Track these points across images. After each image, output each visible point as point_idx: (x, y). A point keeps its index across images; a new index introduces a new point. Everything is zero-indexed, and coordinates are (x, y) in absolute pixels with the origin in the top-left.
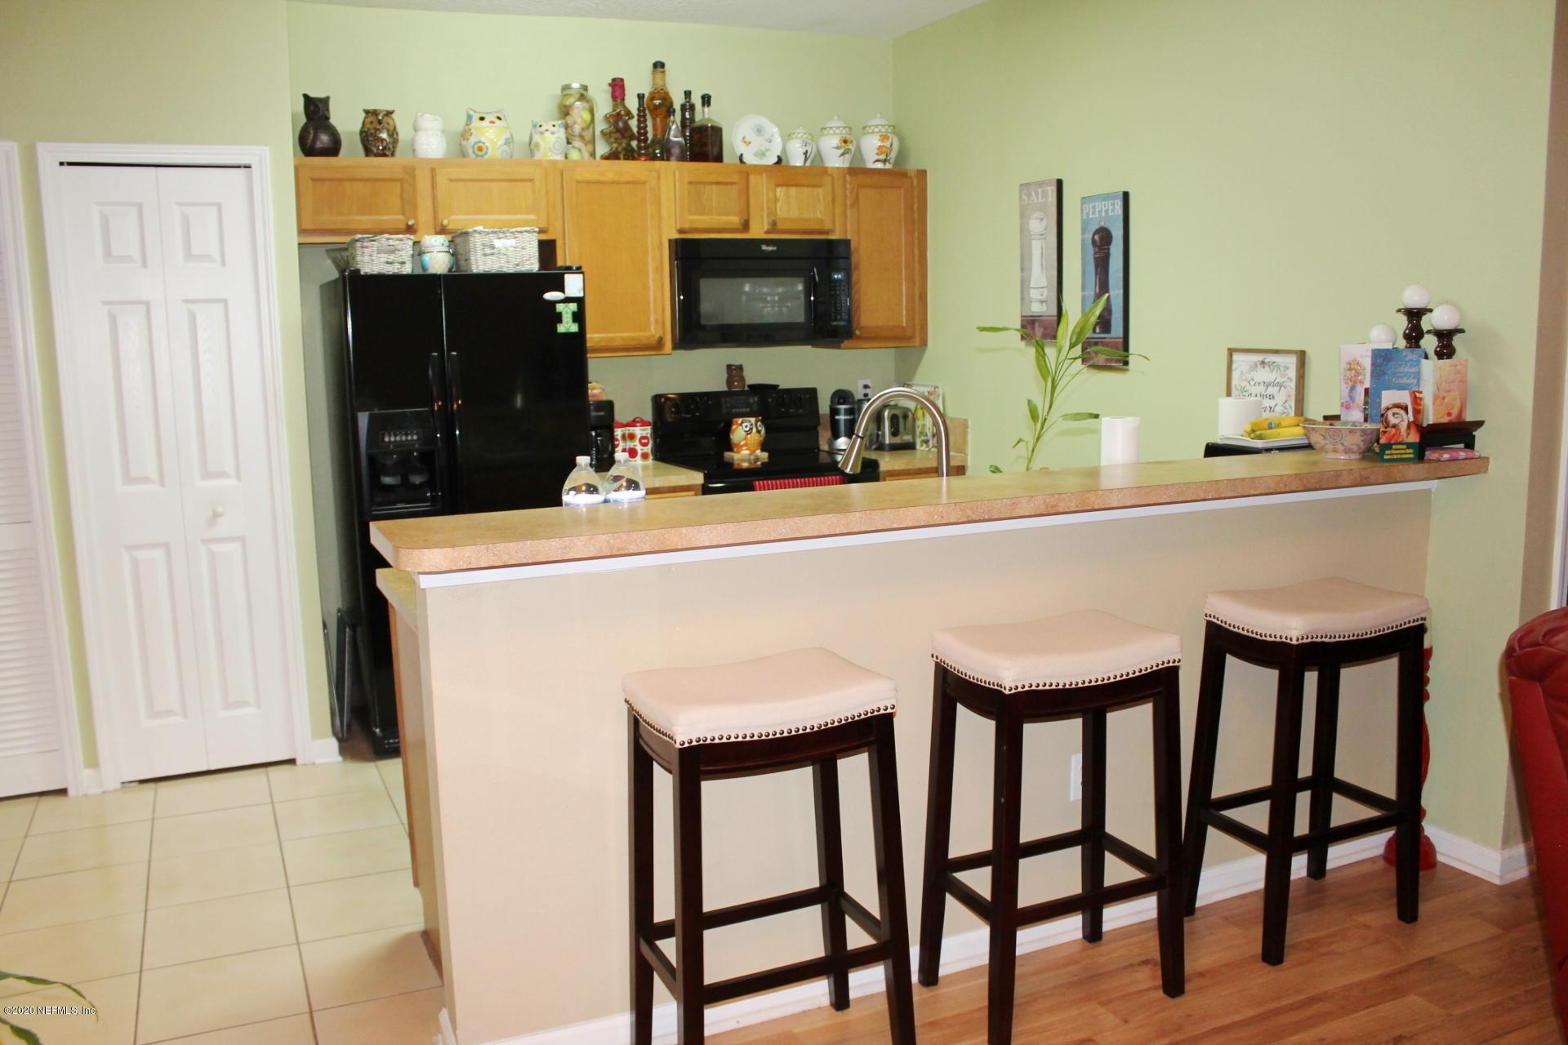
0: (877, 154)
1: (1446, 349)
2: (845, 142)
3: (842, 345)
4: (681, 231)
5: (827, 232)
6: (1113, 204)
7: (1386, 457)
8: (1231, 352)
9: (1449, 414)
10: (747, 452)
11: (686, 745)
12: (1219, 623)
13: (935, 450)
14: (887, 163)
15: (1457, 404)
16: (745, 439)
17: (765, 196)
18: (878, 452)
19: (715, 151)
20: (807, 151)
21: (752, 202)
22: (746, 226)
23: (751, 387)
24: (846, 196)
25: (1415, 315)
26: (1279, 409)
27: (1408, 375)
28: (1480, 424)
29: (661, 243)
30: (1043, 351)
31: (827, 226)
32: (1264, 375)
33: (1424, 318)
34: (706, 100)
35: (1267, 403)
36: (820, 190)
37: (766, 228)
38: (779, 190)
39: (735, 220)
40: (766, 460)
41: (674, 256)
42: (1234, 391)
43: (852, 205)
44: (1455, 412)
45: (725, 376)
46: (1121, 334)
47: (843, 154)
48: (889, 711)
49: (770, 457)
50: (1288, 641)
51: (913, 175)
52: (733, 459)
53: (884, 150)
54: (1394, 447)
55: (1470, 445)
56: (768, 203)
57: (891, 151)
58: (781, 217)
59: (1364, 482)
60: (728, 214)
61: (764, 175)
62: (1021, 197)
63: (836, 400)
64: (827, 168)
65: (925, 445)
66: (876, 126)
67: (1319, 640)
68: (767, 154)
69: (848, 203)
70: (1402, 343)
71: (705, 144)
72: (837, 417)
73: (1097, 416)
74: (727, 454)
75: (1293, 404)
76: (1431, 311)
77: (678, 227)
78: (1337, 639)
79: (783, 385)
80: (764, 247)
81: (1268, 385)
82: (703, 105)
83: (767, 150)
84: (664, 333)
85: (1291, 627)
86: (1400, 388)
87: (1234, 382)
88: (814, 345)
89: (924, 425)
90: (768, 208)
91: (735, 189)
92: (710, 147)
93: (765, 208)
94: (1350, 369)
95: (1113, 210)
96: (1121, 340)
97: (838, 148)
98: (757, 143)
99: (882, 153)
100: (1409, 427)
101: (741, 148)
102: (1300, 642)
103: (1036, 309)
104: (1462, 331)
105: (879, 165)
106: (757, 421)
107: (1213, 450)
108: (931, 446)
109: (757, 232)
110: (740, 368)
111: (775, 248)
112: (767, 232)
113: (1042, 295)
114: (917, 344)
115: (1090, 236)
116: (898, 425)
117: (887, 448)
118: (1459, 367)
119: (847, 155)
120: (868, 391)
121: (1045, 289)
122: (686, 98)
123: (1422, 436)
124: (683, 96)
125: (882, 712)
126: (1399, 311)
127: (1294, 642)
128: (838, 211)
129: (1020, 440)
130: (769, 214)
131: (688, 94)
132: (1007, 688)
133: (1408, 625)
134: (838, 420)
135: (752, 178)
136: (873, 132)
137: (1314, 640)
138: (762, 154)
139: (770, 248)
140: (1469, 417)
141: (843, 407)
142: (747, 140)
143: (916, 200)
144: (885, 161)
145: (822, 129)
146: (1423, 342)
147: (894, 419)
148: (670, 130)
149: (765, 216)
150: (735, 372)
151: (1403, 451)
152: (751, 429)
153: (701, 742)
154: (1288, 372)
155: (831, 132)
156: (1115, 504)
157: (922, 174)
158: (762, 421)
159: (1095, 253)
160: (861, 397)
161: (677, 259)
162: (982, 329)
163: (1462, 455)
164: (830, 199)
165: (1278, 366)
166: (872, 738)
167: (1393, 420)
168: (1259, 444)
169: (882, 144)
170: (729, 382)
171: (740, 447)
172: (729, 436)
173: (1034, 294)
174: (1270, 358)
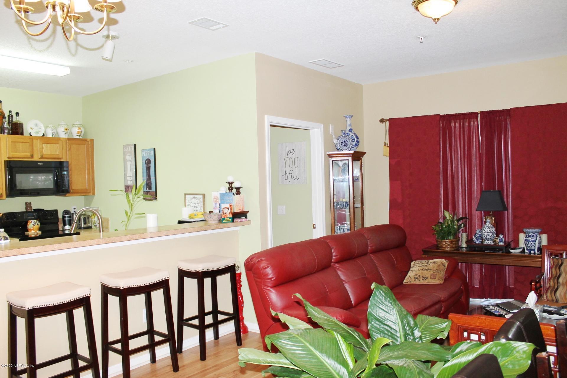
0: (77, 134)
1: (238, 193)
2: (66, 129)
3: (66, 195)
4: (9, 158)
5: (60, 159)
6: (151, 152)
7: (224, 222)
8: (185, 194)
9: (240, 210)
10: (34, 232)
11: (29, 309)
12: (181, 269)
13: (98, 228)
14: (80, 137)
15: (242, 207)
16: (33, 227)
17: (39, 147)
18: (80, 230)
19: (21, 131)
20: (53, 132)
21: (35, 148)
22: (32, 156)
23: (34, 210)
24: (67, 147)
25: (230, 184)
26: (199, 210)
27: (229, 199)
28: (248, 212)
29: (1, 162)
30: (128, 196)
31: (60, 157)
32: (194, 201)
33: (233, 184)
34: (17, 114)
35: (196, 209)
36: (58, 145)
37: (39, 157)
38: (44, 145)
39: (28, 154)
40: (41, 234)
41: (6, 166)
42: (187, 205)
43: (69, 150)
44: (241, 209)
45: (25, 206)
46: (154, 190)
47: (66, 133)
48: (88, 295)
49: (42, 233)
50: (199, 271)
51: (89, 141)
52: (29, 234)
53: (79, 132)
54: (226, 219)
55: (246, 217)
56: (40, 149)
57: (82, 133)
58: (44, 153)
59: (218, 228)
60: (26, 152)
61: (39, 140)
62: (123, 149)
63: (64, 214)
64: (60, 138)
65: (95, 227)
66: (77, 125)
67: (207, 270)
68: (39, 133)
69: (67, 149)
70: (228, 191)
71: (18, 129)
72: (65, 219)
73: (144, 214)
74: (26, 233)
75: (202, 209)
76: (234, 182)
77: (8, 157)
78: (212, 270)
79: (46, 209)
80: (39, 164)
81: (195, 204)
82: (16, 116)
83: (39, 131)
84: (3, 192)
85: (199, 267)
86: (227, 203)
87: (187, 203)
88: (56, 195)
89: (95, 220)
90: (40, 151)
91: (28, 145)
92: (19, 130)
93: (39, 151)
94: (215, 198)
95: (151, 154)
96: (155, 192)
97: (64, 131)
98: (36, 129)
99: (79, 133)
100: (229, 213)
101: (30, 131)
102: (202, 271)
103: (129, 183)
104: (242, 188)
105: (78, 137)
106: (37, 221)
107: (180, 222)
108: (97, 227)
109: (36, 158)
110: (30, 203)
111: (43, 164)
112: (40, 158)
113: (131, 179)
114: (92, 194)
115: (145, 161)
116: (86, 221)
117: (82, 228)
118: (241, 197)
119: (67, 134)
120: (75, 210)
121: (132, 177)
122: (10, 113)
123: (233, 216)
124: (9, 112)
125: (86, 296)
126: (226, 182)
127: (200, 271)
128: (64, 152)
129: (123, 221)
130: (40, 153)
131: (10, 112)
132: (122, 287)
133: (231, 265)
134: (66, 220)
135: (34, 141)
136: (76, 126)
137: (205, 270)
138: (37, 133)
139: (41, 164)
140: (245, 210)
141: (67, 216)
142: (32, 128)
143: (90, 149)
144: (80, 136)
145: (58, 125)
146: (233, 191)
147: (85, 219)
148: (4, 124)
149: (39, 153)
150: (28, 205)
151: (228, 220)
152: (35, 224)
153: (34, 308)
154: (200, 200)
155: (61, 126)
156: (149, 237)
157: (92, 140)
158: (39, 221)
159: (146, 166)
160: (73, 212)
161: (8, 167)
162: (110, 191)
163: (244, 220)
164: (61, 148)
165: (198, 198)
166: (84, 304)
167: (225, 212)
168: (192, 220)
169: (79, 131)
170: (26, 208)
171: (31, 230)
172: (27, 227)
173: (128, 178)
174: (196, 196)
